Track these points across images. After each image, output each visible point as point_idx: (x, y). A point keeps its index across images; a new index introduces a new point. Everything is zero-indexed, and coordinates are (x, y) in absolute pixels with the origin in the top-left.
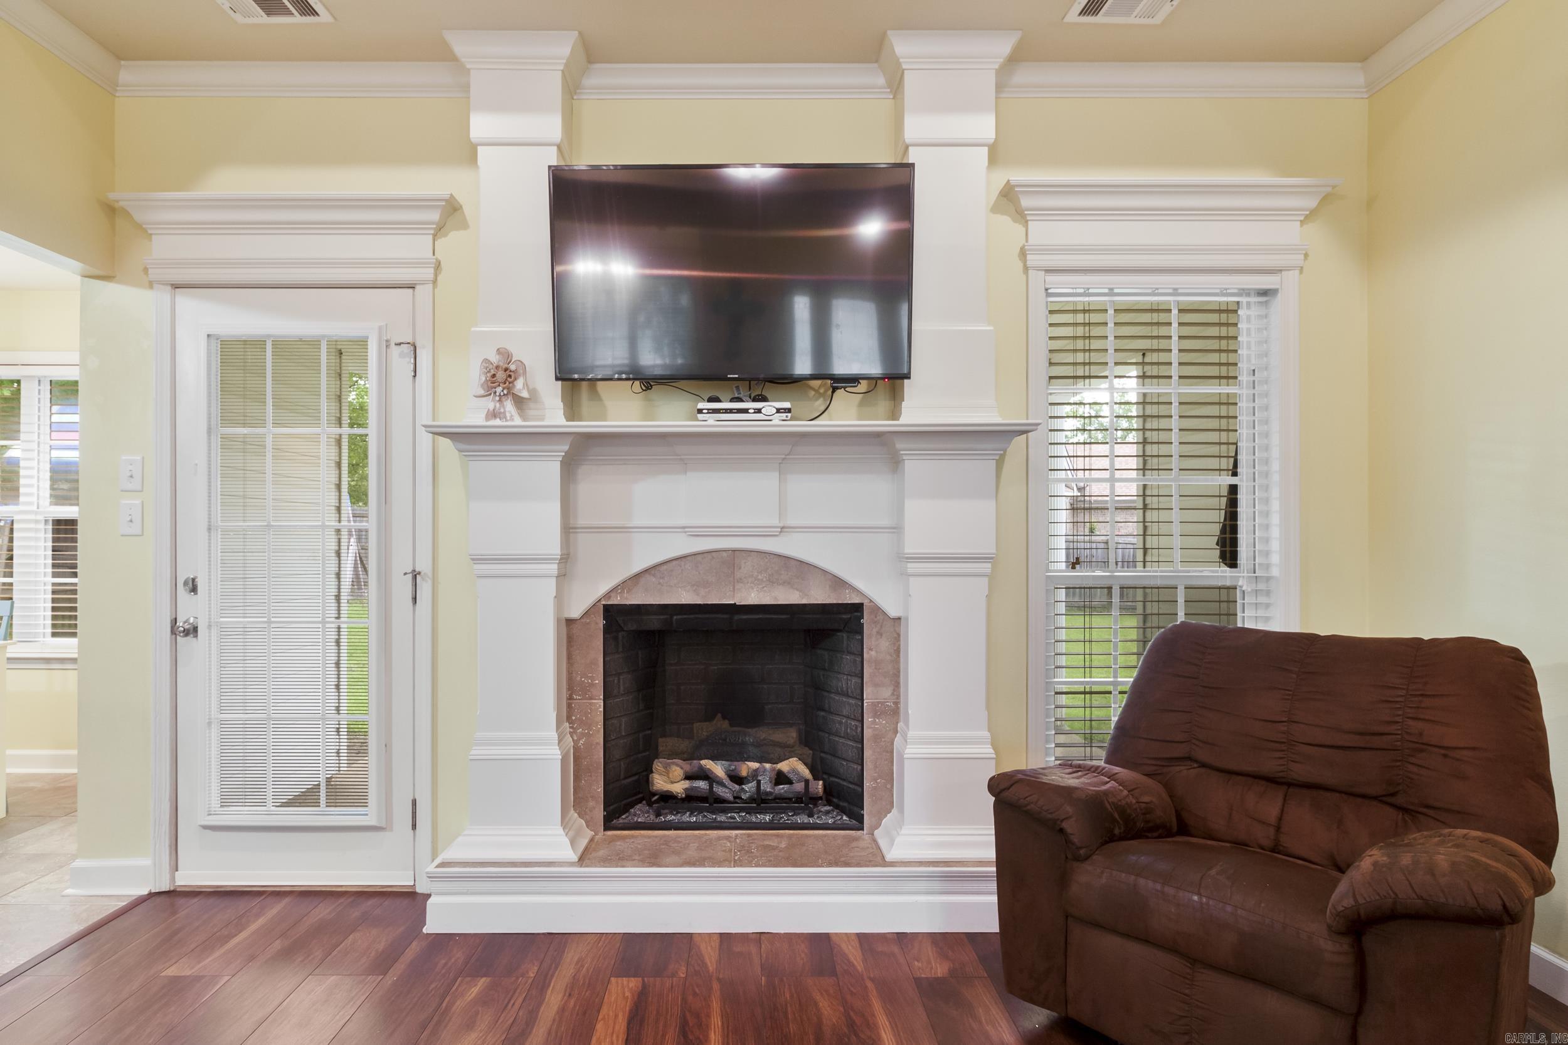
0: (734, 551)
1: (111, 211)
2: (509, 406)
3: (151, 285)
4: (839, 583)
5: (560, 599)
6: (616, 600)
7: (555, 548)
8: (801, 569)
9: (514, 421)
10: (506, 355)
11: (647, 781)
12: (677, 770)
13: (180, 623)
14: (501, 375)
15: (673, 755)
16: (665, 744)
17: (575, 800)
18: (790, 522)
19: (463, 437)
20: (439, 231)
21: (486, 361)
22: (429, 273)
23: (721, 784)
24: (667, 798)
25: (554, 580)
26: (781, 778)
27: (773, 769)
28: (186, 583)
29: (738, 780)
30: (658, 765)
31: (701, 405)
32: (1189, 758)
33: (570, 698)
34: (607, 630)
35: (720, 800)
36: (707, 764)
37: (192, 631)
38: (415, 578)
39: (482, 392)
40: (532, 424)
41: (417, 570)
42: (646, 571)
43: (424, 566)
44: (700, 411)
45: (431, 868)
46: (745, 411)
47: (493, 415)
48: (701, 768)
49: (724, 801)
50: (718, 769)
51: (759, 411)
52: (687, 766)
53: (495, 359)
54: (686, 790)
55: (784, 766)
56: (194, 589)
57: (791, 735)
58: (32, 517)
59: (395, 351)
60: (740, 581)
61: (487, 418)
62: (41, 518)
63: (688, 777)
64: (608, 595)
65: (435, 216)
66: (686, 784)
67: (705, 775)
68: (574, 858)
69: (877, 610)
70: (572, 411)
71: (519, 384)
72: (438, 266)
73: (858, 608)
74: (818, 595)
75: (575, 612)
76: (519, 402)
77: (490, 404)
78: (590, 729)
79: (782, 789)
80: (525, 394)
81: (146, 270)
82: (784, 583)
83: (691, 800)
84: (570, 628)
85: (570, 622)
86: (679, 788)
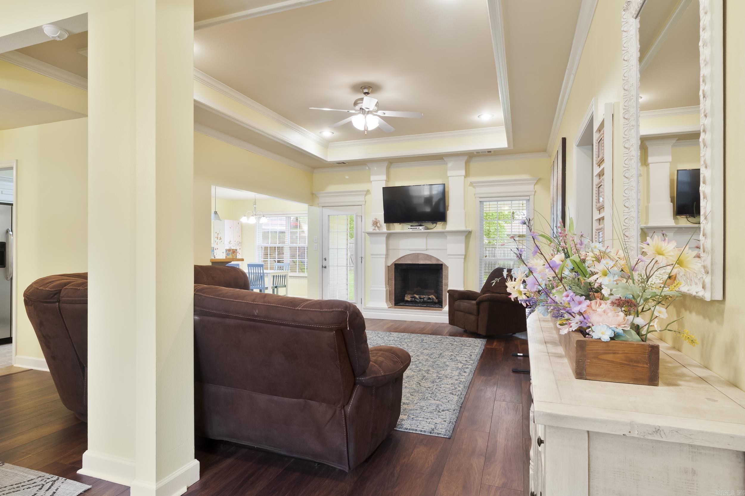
0: (418, 253)
1: (313, 194)
2: (377, 228)
3: (319, 207)
4: (438, 260)
5: (386, 262)
6: (397, 263)
7: (385, 253)
8: (431, 257)
9: (377, 231)
10: (376, 219)
11: (404, 298)
12: (409, 296)
13: (323, 266)
14: (375, 223)
15: (409, 294)
16: (408, 292)
17: (388, 300)
18: (428, 248)
19: (369, 234)
20: (366, 195)
21: (373, 220)
22: (364, 203)
23: (417, 299)
24: (407, 301)
25: (384, 259)
26: (429, 299)
27: (428, 297)
28: (324, 259)
29: (420, 298)
30: (406, 295)
31: (409, 227)
32: (489, 291)
33: (388, 281)
34: (395, 268)
35: (417, 302)
36: (415, 295)
37: (325, 267)
38: (362, 258)
39: (372, 226)
40: (381, 231)
41: (362, 256)
42: (402, 257)
43: (363, 256)
44: (409, 228)
45: (364, 307)
46: (417, 228)
47: (374, 230)
48: (414, 296)
49: (418, 302)
50: (417, 297)
51: (419, 228)
52: (411, 296)
53: (374, 220)
54: (411, 300)
55: (430, 297)
56: (326, 260)
57: (433, 291)
58: (287, 246)
59: (358, 217)
60: (419, 259)
61: (373, 230)
62: (289, 246)
63: (411, 298)
64: (395, 262)
65: (365, 193)
66: (411, 299)
67: (415, 298)
68: (388, 308)
69: (445, 265)
70: (388, 228)
71: (378, 224)
72: (366, 202)
73: (442, 265)
74: (434, 262)
75: (389, 264)
76: (378, 227)
77: (373, 228)
78: (392, 286)
79: (429, 300)
80: (379, 226)
81: (318, 204)
82: (428, 260)
83: (411, 302)
84: (388, 268)
85: (388, 266)
86: (409, 299)
